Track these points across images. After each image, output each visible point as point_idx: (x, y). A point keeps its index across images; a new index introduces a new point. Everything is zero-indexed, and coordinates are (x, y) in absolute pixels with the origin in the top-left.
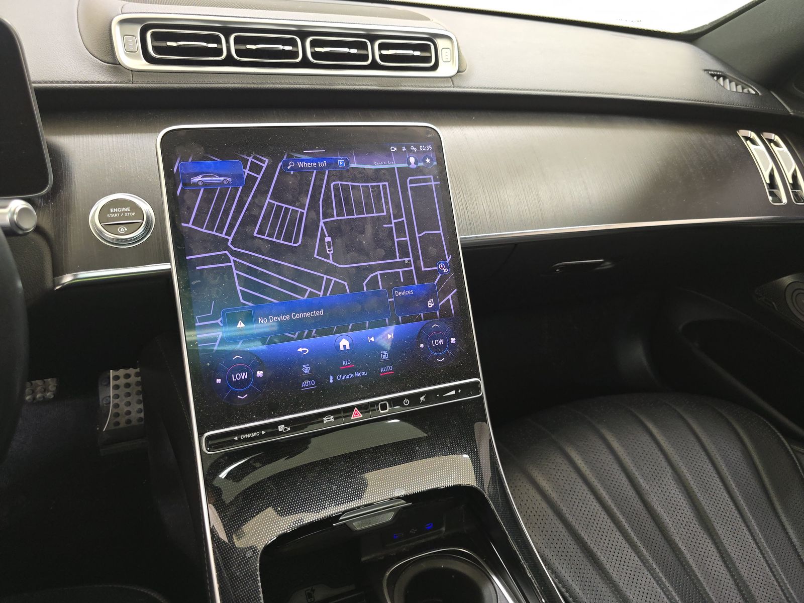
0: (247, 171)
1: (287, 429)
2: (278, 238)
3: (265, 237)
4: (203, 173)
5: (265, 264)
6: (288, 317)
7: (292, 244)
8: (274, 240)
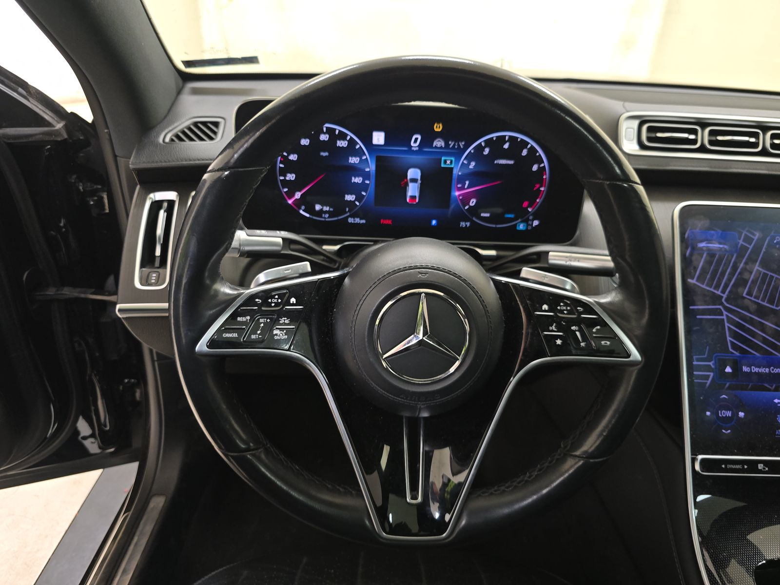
0: (741, 242)
1: (765, 469)
2: (763, 300)
3: (752, 299)
4: (707, 240)
5: (751, 322)
6: (767, 370)
7: (774, 307)
8: (760, 301)
